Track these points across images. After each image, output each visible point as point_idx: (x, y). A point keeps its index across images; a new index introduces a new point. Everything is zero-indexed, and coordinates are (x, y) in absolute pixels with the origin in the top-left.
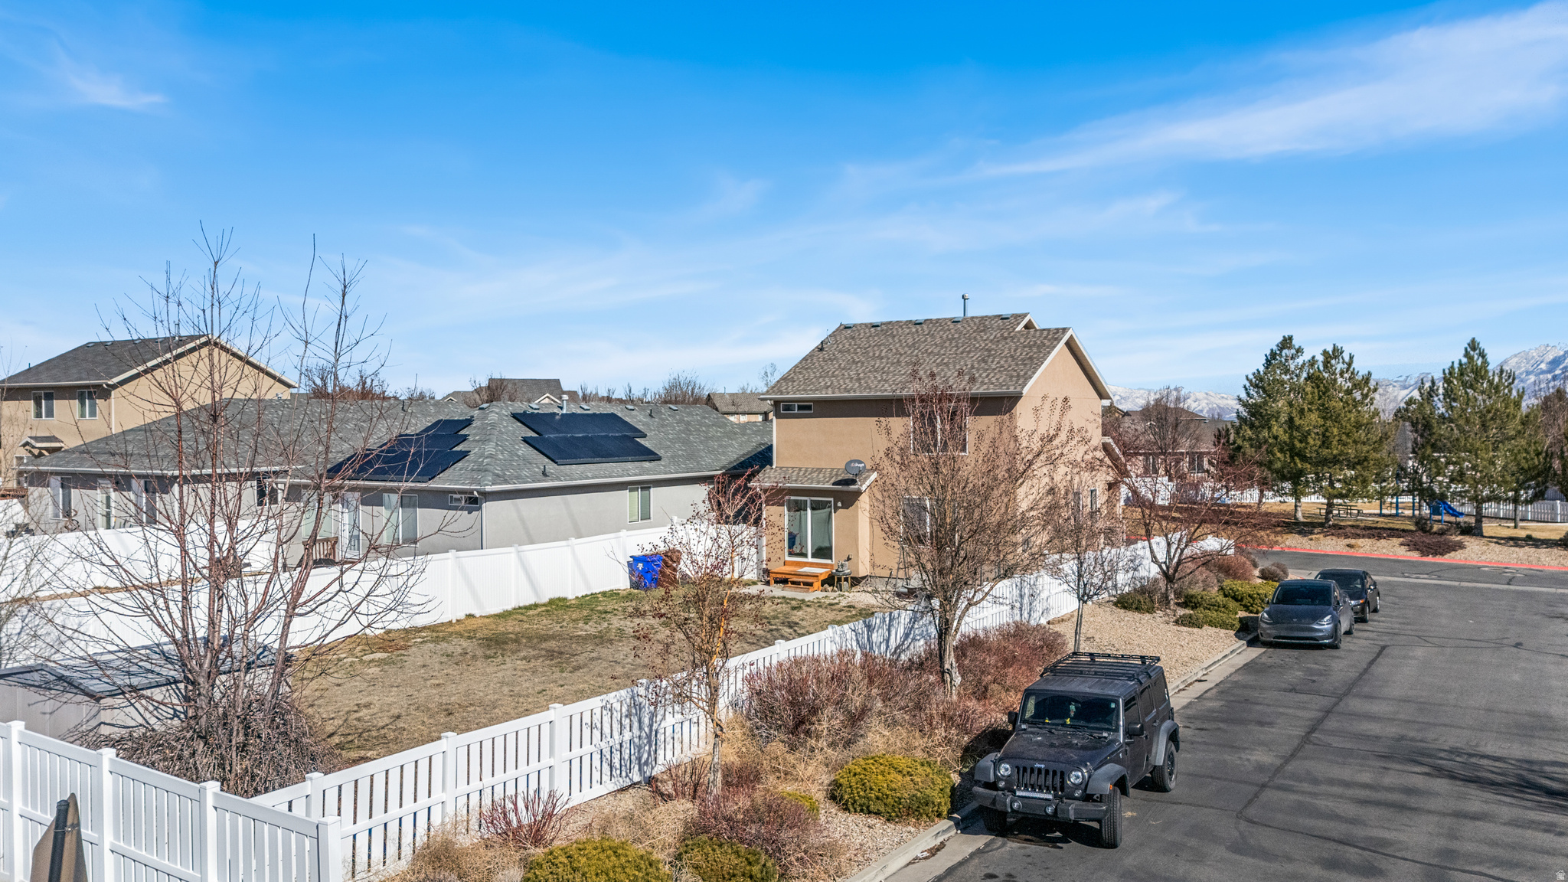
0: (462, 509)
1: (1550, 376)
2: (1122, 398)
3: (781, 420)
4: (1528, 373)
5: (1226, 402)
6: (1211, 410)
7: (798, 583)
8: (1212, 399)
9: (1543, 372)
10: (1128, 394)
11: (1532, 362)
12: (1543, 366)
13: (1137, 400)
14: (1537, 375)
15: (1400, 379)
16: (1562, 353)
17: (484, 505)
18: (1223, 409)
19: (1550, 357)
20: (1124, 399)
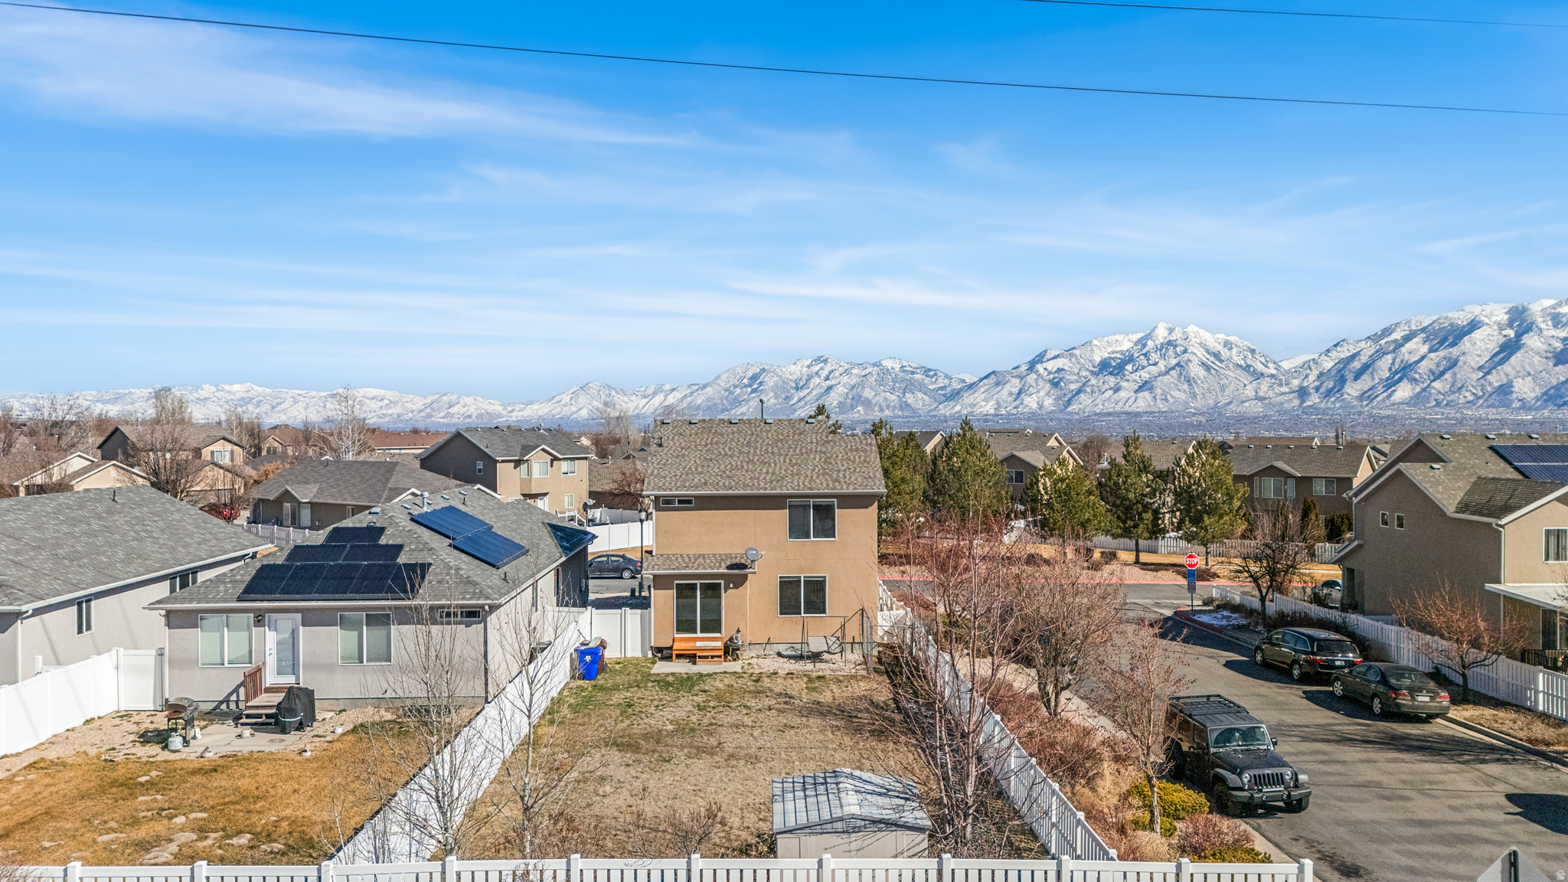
0: (460, 623)
1: (749, 390)
2: (391, 402)
3: (661, 513)
4: (735, 387)
5: (493, 407)
6: (479, 416)
7: (707, 657)
8: (480, 405)
9: (746, 386)
10: (397, 399)
11: (738, 377)
12: (745, 381)
13: (407, 405)
14: (741, 388)
15: (642, 389)
16: (758, 371)
17: (488, 619)
18: (491, 414)
19: (750, 374)
20: (394, 403)
